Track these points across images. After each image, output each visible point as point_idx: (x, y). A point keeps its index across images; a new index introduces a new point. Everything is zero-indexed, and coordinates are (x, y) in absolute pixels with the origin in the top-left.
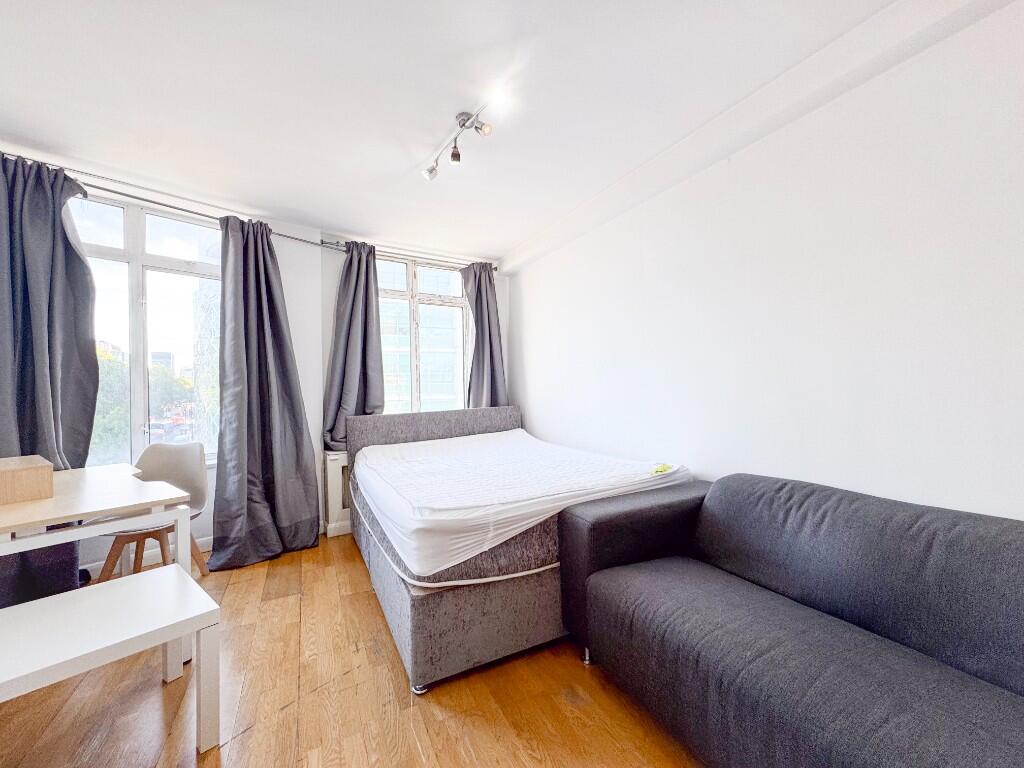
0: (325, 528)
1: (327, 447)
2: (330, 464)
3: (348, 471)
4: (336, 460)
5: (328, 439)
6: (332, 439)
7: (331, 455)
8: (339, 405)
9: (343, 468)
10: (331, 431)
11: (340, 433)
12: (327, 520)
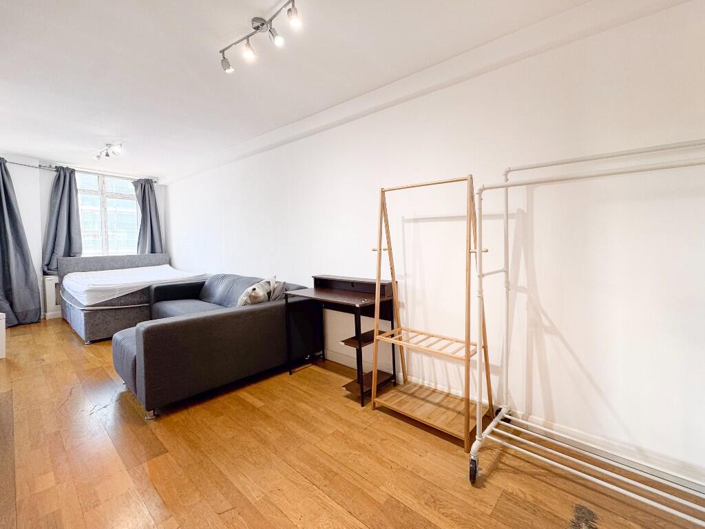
0: (45, 315)
1: (45, 274)
2: (47, 283)
3: (59, 286)
4: (51, 280)
5: (46, 269)
6: (48, 270)
7: (48, 278)
8: (53, 252)
9: (56, 284)
10: (47, 265)
11: (54, 266)
12: (45, 311)
